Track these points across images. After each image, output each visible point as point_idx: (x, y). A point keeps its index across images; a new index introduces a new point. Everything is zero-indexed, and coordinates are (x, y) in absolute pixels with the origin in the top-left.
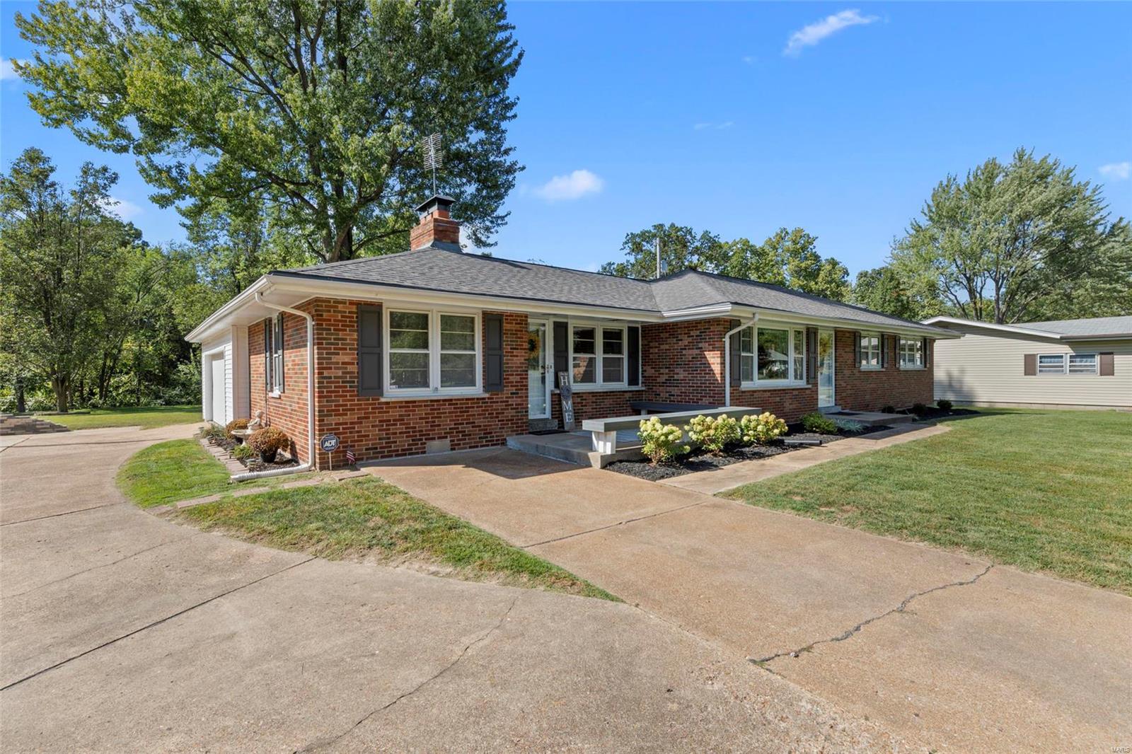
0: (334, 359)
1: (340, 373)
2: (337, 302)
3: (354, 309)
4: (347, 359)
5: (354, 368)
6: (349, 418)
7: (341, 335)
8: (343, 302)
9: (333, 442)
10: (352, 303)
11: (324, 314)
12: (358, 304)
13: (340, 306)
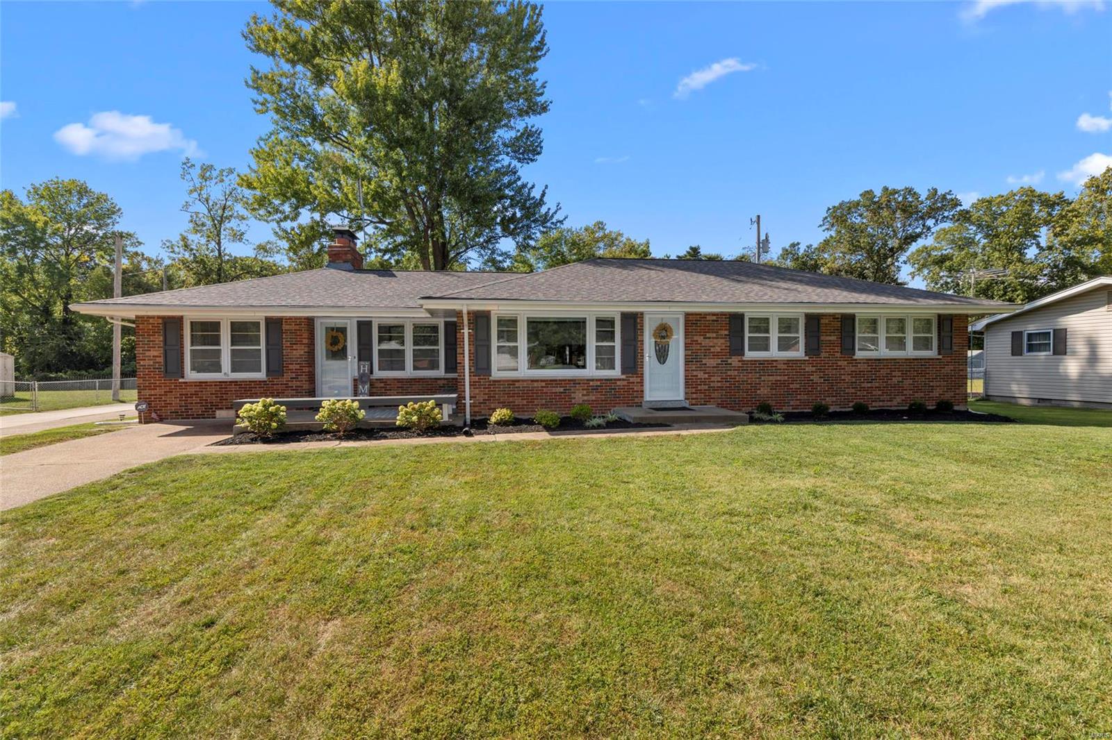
0: (147, 353)
1: (151, 363)
2: (149, 317)
3: (160, 321)
4: (156, 354)
5: (161, 360)
6: (158, 391)
7: (152, 338)
8: (153, 317)
9: (144, 406)
10: (159, 317)
11: (141, 325)
12: (163, 318)
13: (151, 321)
